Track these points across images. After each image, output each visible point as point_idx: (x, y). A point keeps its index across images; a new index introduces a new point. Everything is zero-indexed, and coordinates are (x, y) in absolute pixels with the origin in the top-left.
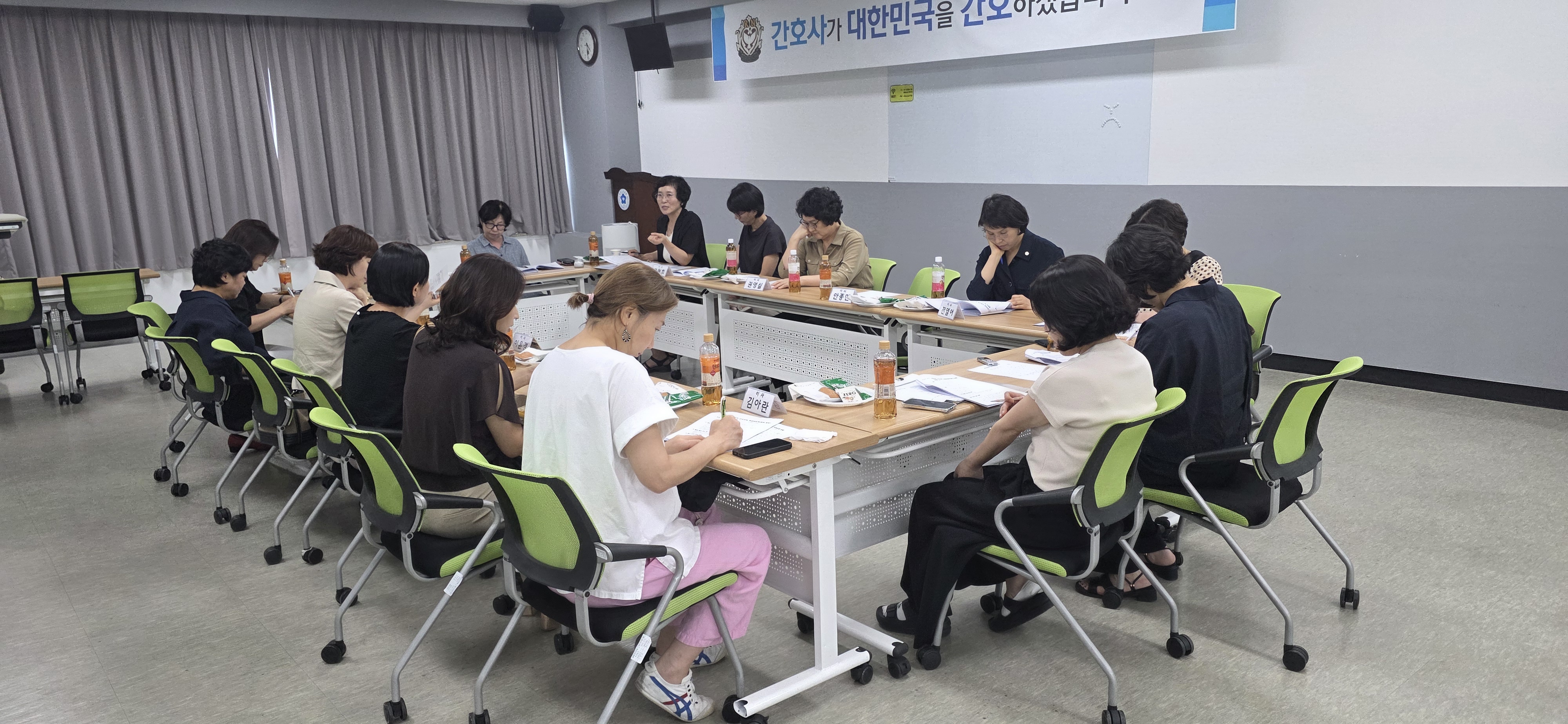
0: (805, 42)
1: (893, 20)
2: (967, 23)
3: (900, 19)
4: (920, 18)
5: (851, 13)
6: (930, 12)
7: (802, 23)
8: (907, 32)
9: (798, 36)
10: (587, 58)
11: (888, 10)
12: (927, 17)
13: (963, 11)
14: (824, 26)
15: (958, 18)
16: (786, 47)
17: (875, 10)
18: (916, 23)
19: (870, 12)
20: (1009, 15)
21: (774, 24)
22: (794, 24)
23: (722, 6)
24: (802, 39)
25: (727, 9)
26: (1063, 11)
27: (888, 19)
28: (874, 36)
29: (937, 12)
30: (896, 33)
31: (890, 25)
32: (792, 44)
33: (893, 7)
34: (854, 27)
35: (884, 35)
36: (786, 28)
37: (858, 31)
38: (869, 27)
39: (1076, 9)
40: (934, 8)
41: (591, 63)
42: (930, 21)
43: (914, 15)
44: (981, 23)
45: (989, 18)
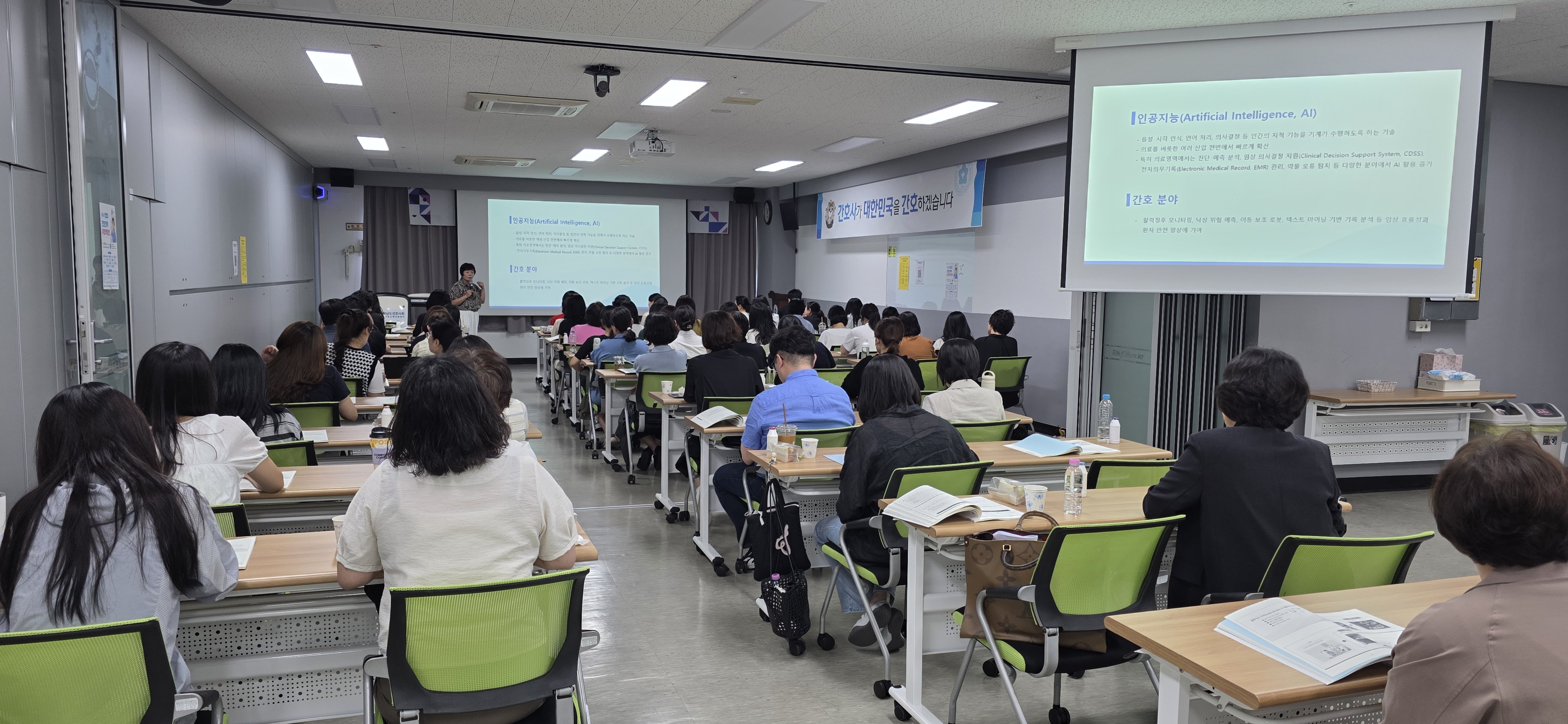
0: (849, 218)
1: (879, 208)
2: (904, 213)
3: (881, 208)
4: (888, 208)
5: (865, 202)
6: (892, 205)
7: (848, 206)
8: (883, 216)
9: (847, 214)
10: (767, 220)
11: (878, 203)
12: (891, 208)
13: (903, 206)
14: (856, 209)
15: (901, 209)
16: (842, 220)
17: (873, 202)
18: (887, 211)
19: (872, 203)
20: (917, 210)
21: (840, 206)
22: (846, 207)
23: (822, 193)
24: (848, 216)
25: (824, 195)
26: (934, 210)
27: (878, 207)
28: (873, 217)
29: (894, 206)
30: (880, 216)
31: (878, 211)
32: (845, 219)
33: (880, 200)
34: (866, 211)
35: (875, 217)
36: (843, 209)
37: (867, 213)
38: (871, 211)
39: (937, 209)
40: (893, 203)
41: (769, 223)
42: (891, 210)
43: (887, 206)
44: (908, 213)
45: (911, 211)
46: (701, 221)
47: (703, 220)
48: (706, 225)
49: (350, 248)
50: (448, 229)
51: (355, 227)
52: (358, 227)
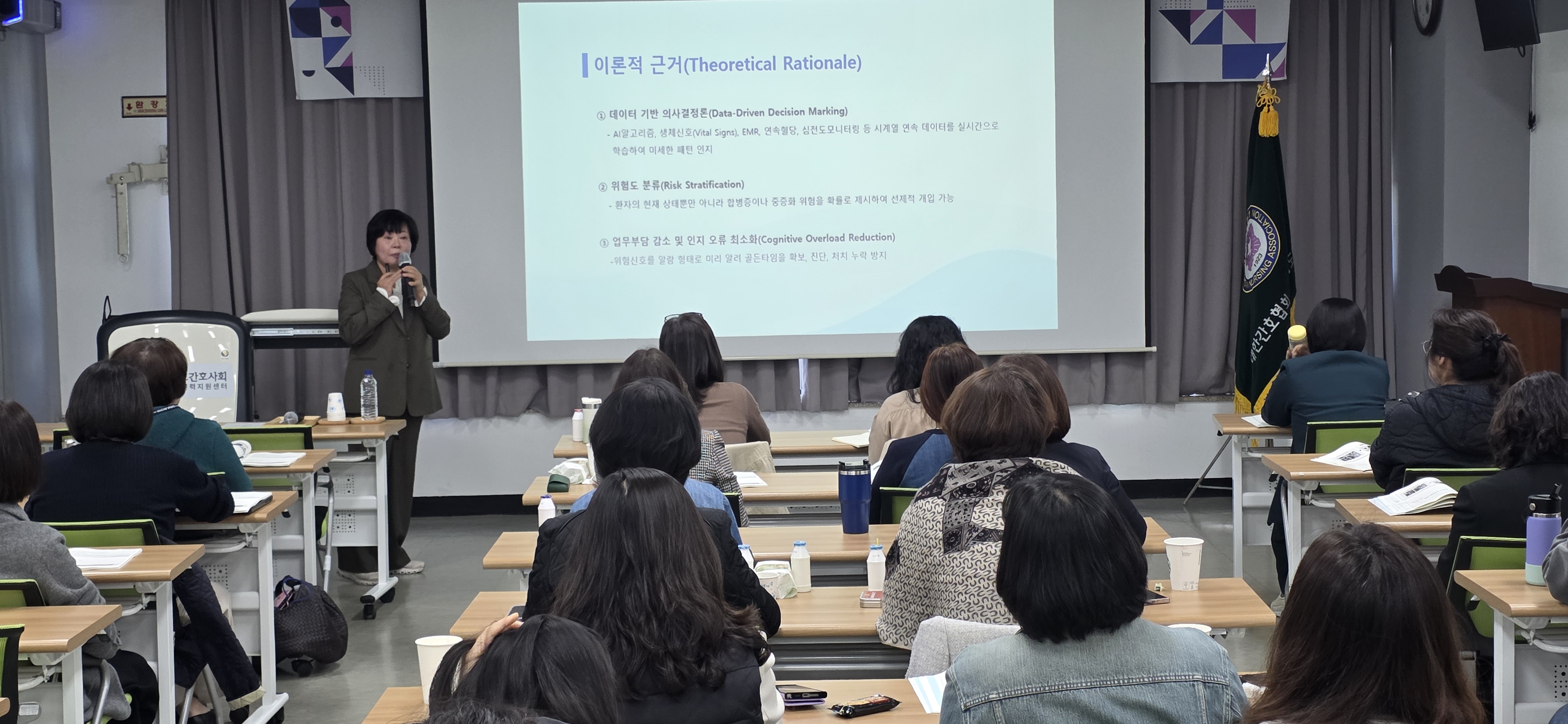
46: (1198, 41)
47: (1203, 39)
48: (1215, 52)
49: (129, 171)
51: (145, 107)
52: (151, 107)
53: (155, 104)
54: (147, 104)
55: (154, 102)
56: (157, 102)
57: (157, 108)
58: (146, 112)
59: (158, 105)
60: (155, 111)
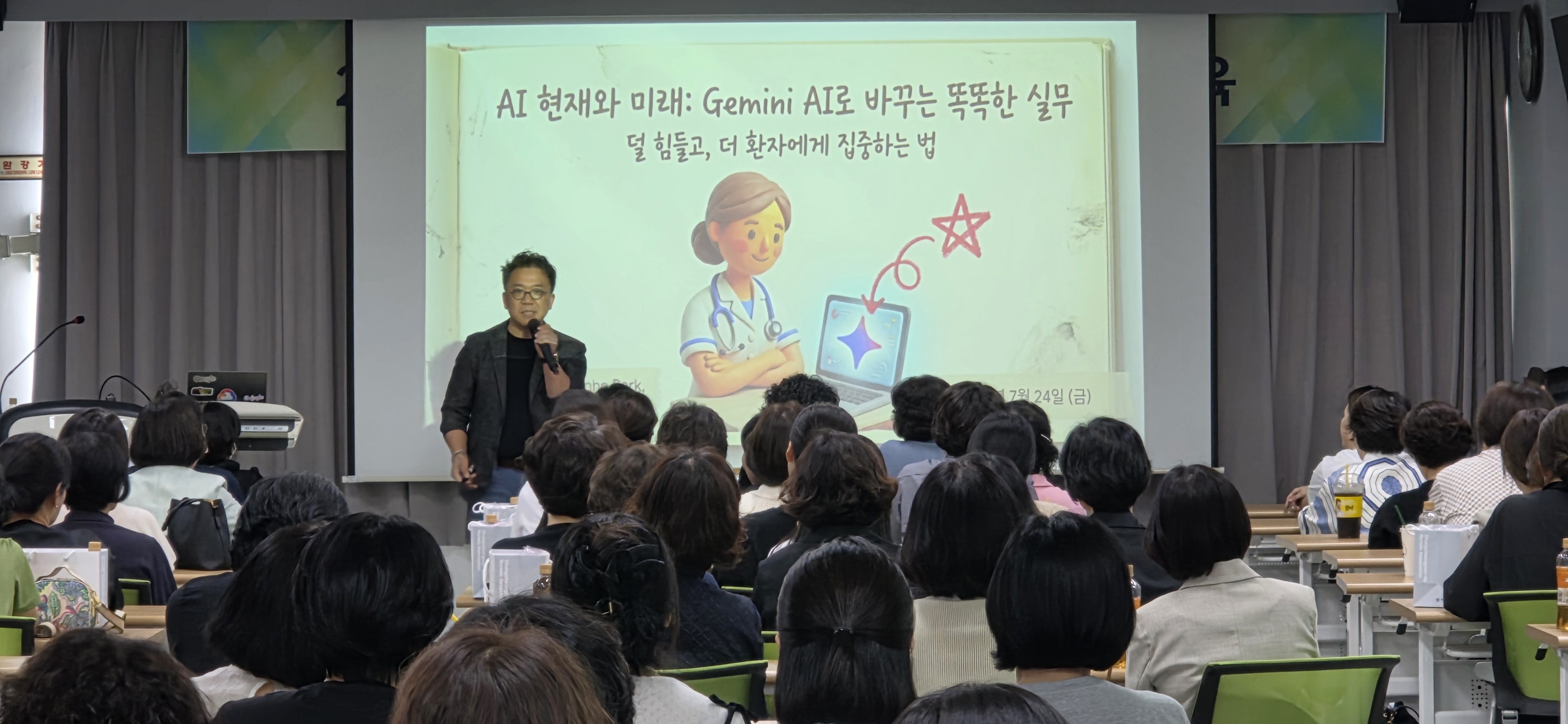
50: (321, 162)
51: (13, 168)
52: (21, 168)
53: (25, 165)
54: (16, 165)
55: (24, 162)
56: (28, 163)
57: (28, 170)
58: (15, 174)
59: (29, 165)
60: (25, 172)
